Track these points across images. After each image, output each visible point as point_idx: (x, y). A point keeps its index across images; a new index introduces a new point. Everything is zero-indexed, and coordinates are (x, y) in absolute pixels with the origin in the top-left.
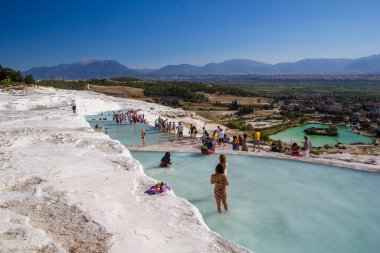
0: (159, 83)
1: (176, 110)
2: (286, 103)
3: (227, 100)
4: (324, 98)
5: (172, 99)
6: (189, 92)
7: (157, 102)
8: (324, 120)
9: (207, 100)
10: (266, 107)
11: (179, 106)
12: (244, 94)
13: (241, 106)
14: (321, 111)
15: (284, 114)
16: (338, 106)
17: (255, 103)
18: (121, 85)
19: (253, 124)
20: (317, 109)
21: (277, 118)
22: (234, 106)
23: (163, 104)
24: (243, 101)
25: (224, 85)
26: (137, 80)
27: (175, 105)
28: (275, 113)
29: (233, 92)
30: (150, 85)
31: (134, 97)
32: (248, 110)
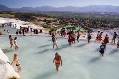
0: (20, 13)
1: (26, 22)
2: (61, 20)
3: (43, 19)
4: (72, 18)
5: (25, 19)
6: (31, 16)
7: (20, 20)
8: (72, 25)
9: (36, 19)
10: (55, 21)
11: (27, 21)
12: (48, 17)
13: (47, 21)
14: (71, 22)
15: (61, 23)
16: (76, 21)
17: (52, 20)
18: (6, 14)
19: (51, 26)
20: (70, 22)
21: (58, 24)
22: (45, 21)
23: (22, 20)
24: (48, 19)
25: (42, 14)
26: (12, 12)
27: (26, 20)
28: (58, 23)
29: (45, 16)
30: (17, 14)
31: (11, 18)
32: (49, 22)
